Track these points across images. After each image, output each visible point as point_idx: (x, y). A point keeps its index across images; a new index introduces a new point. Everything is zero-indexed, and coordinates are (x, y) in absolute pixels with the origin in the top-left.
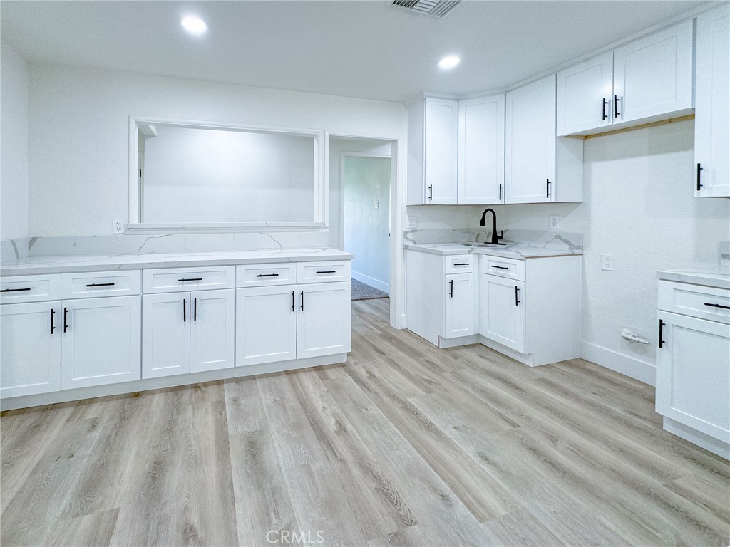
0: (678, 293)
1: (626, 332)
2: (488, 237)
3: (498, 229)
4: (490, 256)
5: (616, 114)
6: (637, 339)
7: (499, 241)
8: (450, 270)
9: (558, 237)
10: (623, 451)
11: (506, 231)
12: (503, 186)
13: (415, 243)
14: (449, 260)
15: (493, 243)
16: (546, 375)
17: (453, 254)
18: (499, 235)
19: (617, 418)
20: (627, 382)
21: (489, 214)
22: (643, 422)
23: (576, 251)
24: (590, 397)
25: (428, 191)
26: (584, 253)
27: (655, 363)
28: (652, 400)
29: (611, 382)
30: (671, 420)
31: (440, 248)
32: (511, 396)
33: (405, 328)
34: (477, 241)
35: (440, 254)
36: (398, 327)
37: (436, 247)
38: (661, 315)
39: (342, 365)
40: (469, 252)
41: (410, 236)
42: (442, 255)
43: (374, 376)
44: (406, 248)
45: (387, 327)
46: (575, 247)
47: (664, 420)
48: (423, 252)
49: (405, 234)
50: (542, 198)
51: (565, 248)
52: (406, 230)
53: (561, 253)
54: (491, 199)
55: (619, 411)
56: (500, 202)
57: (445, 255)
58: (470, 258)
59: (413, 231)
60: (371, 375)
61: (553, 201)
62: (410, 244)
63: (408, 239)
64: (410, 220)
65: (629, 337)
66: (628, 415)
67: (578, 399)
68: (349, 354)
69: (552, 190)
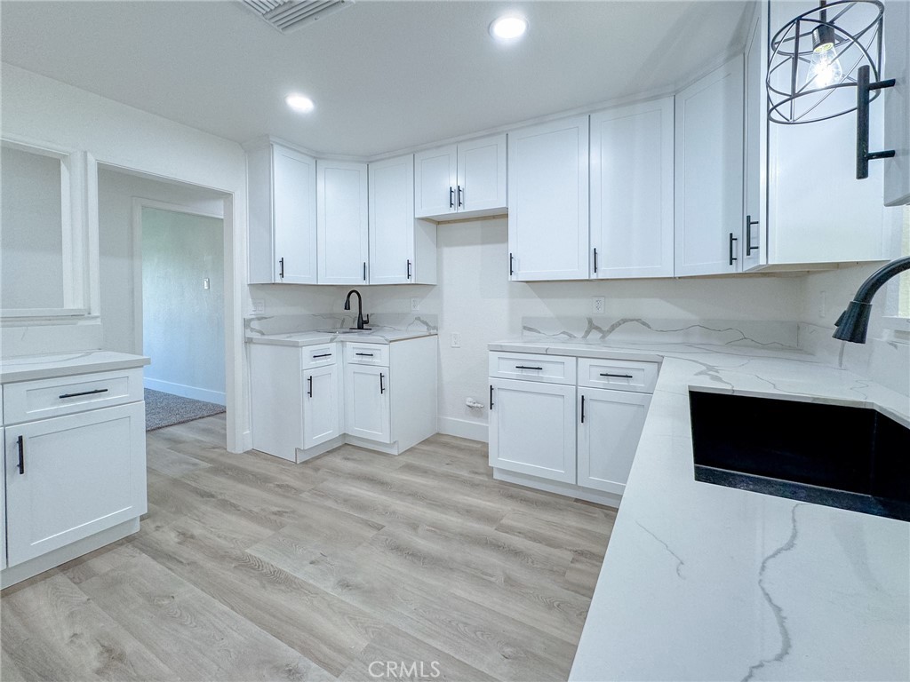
0: (502, 361)
1: (469, 401)
2: (354, 322)
3: (364, 312)
4: (355, 343)
5: (460, 203)
6: (476, 405)
7: (365, 326)
8: (308, 365)
9: (418, 319)
10: (468, 512)
11: (372, 314)
12: (367, 265)
13: (263, 334)
14: (307, 352)
15: (359, 328)
16: (410, 460)
17: (310, 345)
18: (365, 319)
19: (464, 482)
20: (471, 445)
21: (354, 297)
22: (481, 478)
23: (432, 332)
24: (445, 469)
25: (278, 266)
26: (439, 334)
27: (487, 423)
28: (486, 456)
29: (460, 449)
30: (498, 468)
31: (295, 338)
32: (376, 495)
33: (249, 448)
34: (342, 327)
35: (296, 345)
36: (239, 450)
37: (291, 337)
38: (492, 381)
39: (129, 540)
40: (332, 341)
41: (255, 325)
42: (298, 347)
43: (192, 537)
44: (248, 341)
45: (222, 455)
46: (431, 328)
47: (494, 469)
48: (272, 345)
49: (247, 323)
50: (403, 279)
51: (423, 330)
52: (248, 317)
53: (420, 334)
54: (355, 279)
55: (465, 474)
56: (364, 283)
57: (302, 347)
58: (332, 348)
59: (259, 319)
60: (186, 537)
61: (413, 282)
62: (255, 336)
63: (252, 330)
64: (255, 304)
65: (471, 404)
66: (473, 476)
67: (435, 475)
68: (142, 518)
69: (412, 272)
